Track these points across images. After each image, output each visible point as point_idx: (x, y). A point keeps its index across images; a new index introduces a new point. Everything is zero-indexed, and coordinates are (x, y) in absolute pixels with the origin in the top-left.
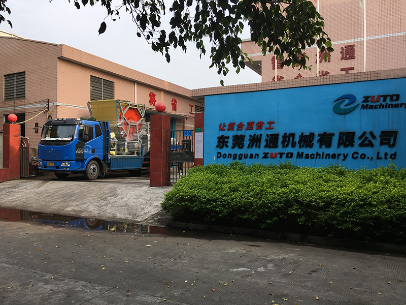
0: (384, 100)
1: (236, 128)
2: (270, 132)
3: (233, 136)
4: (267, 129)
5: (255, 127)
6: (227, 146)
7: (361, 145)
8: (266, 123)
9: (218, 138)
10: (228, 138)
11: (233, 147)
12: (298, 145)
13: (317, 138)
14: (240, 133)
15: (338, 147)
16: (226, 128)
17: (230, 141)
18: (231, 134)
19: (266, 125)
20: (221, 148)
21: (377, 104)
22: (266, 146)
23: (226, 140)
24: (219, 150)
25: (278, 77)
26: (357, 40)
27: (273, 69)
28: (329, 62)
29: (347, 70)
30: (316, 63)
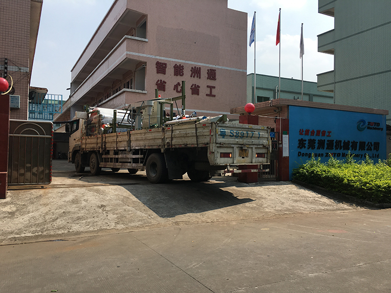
0: (375, 125)
1: (310, 133)
2: (329, 139)
3: (309, 140)
4: (327, 136)
5: (321, 134)
6: (305, 147)
7: (367, 150)
8: (327, 132)
9: (299, 140)
10: (306, 141)
11: (308, 148)
12: (342, 148)
13: (351, 144)
14: (312, 138)
15: (359, 150)
16: (304, 133)
17: (307, 143)
18: (307, 138)
19: (327, 134)
20: (301, 148)
21: (372, 127)
22: (327, 149)
23: (304, 142)
24: (299, 150)
25: (161, 80)
26: (217, 67)
27: (157, 73)
28: (200, 78)
29: (211, 88)
30: (191, 76)
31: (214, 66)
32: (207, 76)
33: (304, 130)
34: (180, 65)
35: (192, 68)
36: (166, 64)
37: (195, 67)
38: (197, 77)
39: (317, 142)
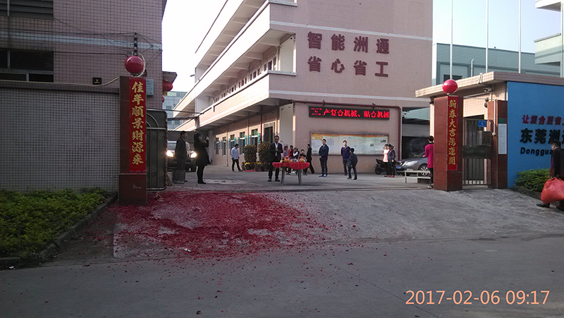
1: (538, 121)
3: (536, 131)
4: (563, 124)
5: (554, 122)
6: (531, 141)
8: (563, 119)
9: (522, 131)
10: (532, 131)
11: (536, 142)
14: (541, 127)
16: (529, 120)
17: (533, 135)
18: (533, 127)
19: (563, 121)
20: (525, 142)
23: (530, 134)
24: (523, 145)
25: (315, 57)
26: (390, 35)
27: (310, 48)
28: (367, 52)
29: (382, 64)
30: (355, 50)
31: (387, 34)
32: (376, 48)
33: (530, 117)
34: (340, 35)
35: (356, 38)
36: (321, 35)
37: (360, 37)
38: (363, 51)
39: (548, 133)
